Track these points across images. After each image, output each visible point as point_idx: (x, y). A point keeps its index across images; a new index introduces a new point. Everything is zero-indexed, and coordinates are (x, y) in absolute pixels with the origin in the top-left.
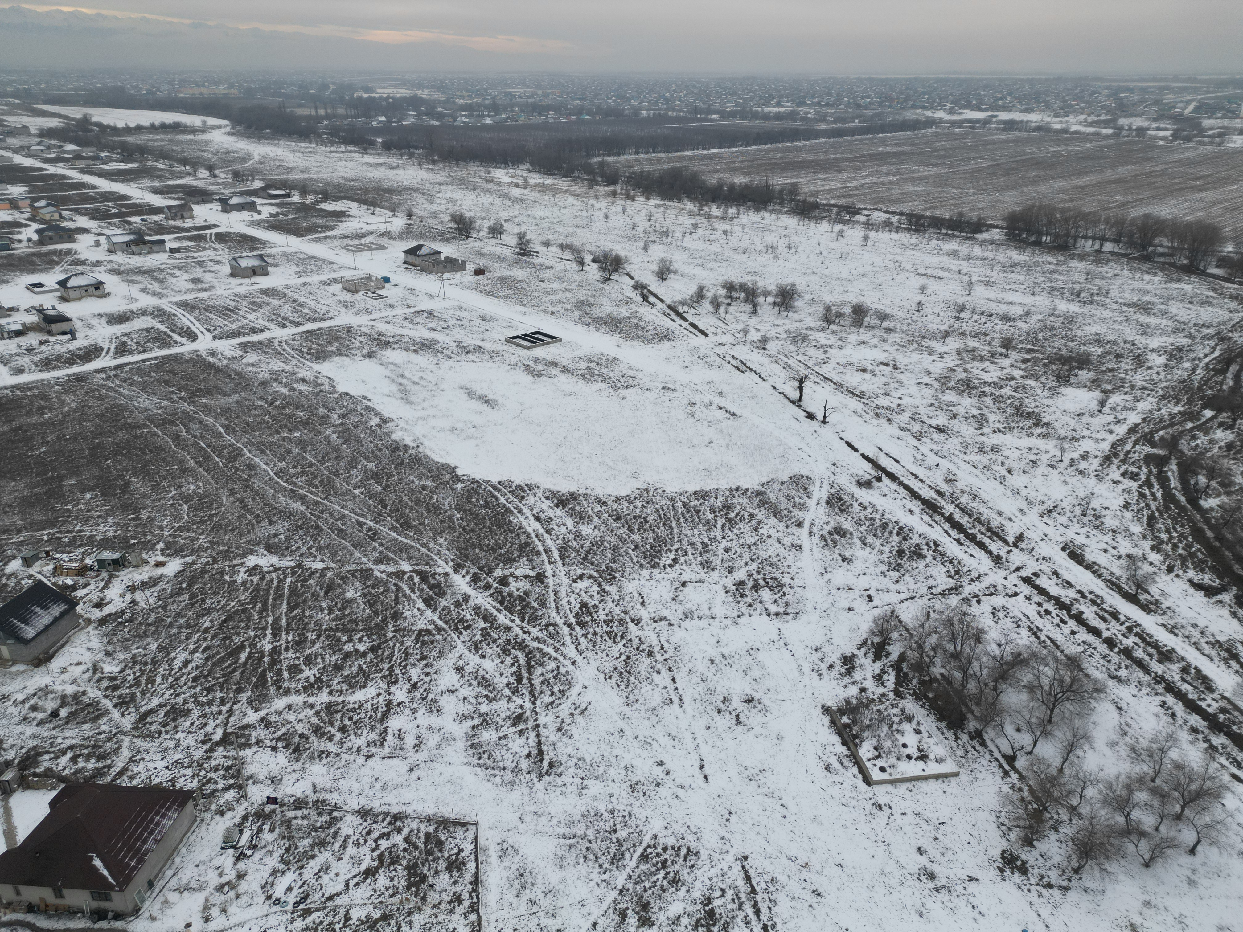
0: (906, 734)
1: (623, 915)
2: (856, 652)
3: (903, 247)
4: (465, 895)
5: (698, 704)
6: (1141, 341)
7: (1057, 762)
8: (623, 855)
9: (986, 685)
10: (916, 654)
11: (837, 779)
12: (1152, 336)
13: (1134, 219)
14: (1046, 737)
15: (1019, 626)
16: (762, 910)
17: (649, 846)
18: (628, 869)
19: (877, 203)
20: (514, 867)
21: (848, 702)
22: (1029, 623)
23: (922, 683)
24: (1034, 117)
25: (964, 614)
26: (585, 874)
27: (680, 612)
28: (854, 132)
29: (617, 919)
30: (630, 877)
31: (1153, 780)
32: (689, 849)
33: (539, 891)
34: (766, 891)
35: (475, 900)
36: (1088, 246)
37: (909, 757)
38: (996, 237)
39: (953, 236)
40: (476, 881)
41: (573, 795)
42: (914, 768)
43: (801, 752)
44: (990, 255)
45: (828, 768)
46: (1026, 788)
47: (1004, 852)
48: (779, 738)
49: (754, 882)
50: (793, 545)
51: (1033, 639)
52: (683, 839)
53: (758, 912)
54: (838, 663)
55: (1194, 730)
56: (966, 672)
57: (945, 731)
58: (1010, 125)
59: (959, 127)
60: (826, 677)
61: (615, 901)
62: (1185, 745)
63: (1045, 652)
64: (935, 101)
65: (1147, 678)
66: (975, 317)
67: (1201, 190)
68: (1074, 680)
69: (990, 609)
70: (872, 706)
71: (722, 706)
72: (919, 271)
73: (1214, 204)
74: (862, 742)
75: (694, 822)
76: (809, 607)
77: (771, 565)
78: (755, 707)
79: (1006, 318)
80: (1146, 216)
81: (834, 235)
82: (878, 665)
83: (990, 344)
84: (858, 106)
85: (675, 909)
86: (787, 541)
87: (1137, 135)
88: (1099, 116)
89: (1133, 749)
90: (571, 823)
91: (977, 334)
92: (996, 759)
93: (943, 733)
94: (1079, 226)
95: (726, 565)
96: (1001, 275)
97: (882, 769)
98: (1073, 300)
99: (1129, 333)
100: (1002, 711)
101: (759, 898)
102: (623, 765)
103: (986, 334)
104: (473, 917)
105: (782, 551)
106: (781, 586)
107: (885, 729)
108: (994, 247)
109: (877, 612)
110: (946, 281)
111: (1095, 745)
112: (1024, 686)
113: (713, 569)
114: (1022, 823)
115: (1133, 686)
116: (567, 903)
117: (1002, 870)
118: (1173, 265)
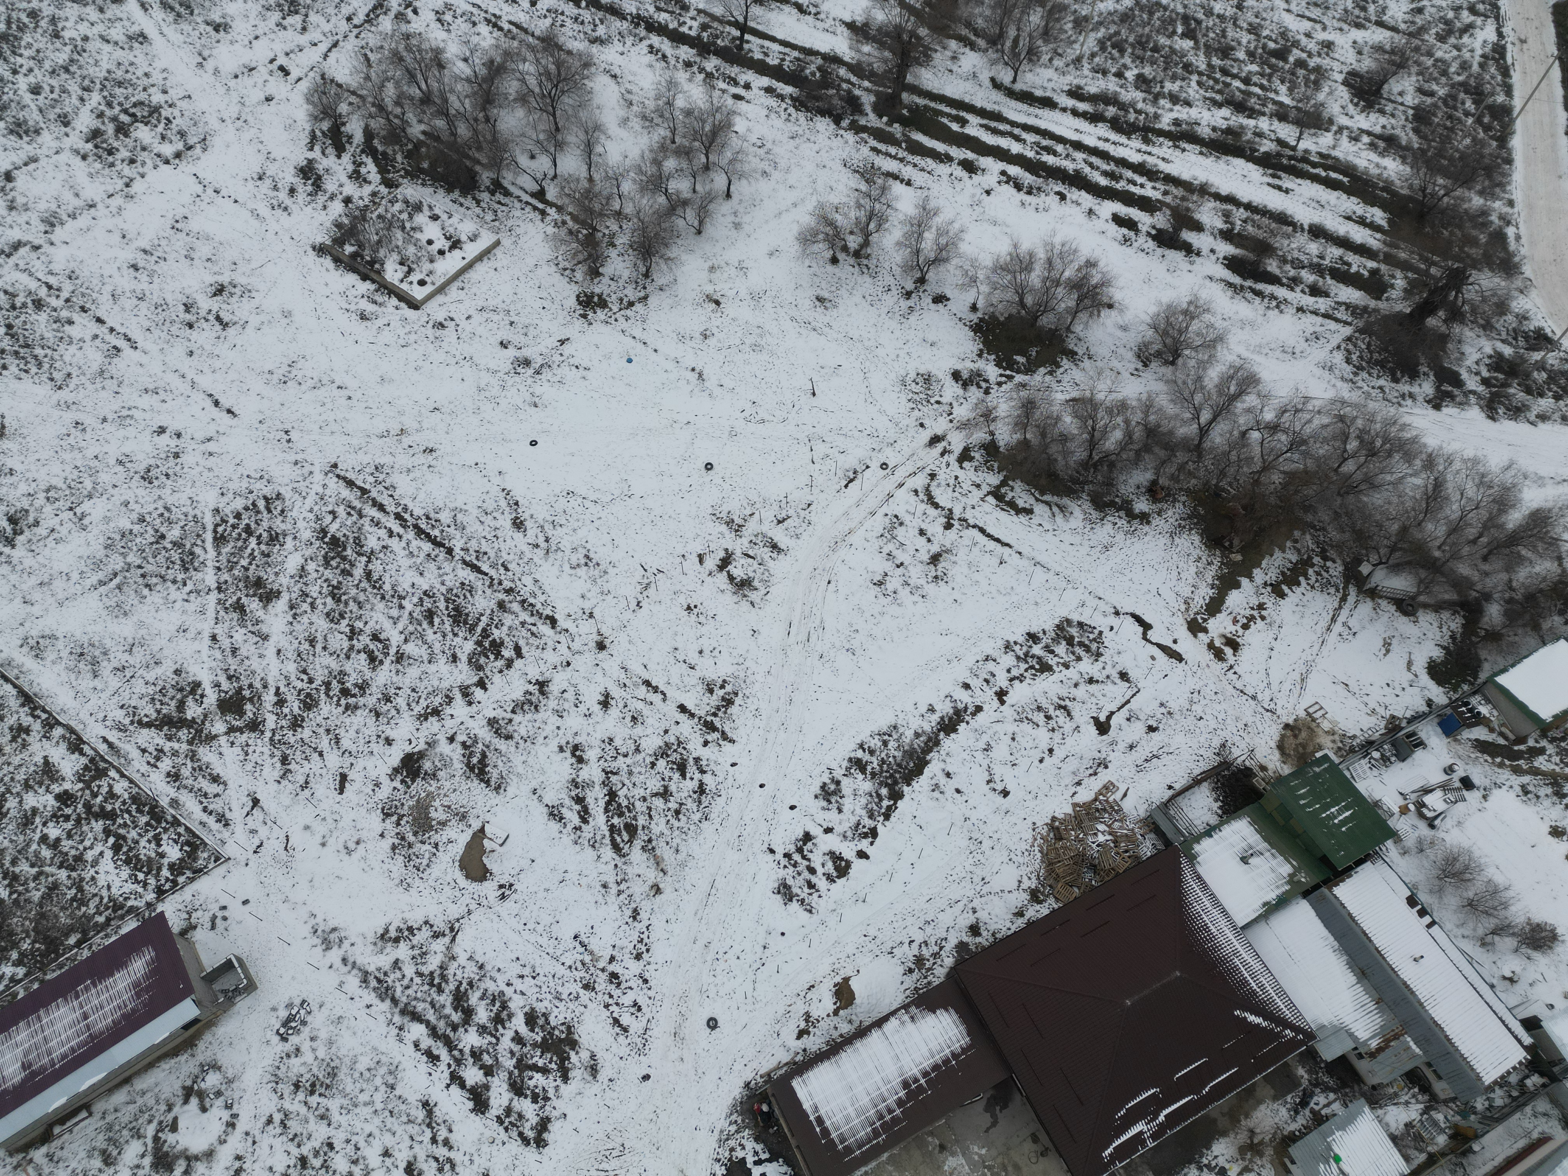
0: (424, 228)
1: (239, 607)
2: (310, 155)
4: (27, 720)
5: (157, 332)
7: (584, 174)
8: (192, 553)
9: (476, 120)
10: (382, 121)
11: (380, 322)
14: (562, 150)
15: (474, 24)
16: (385, 502)
17: (217, 525)
18: (209, 563)
20: (65, 654)
21: (338, 225)
22: (483, 14)
23: (409, 155)
25: (407, 37)
26: (161, 601)
27: (35, 221)
29: (235, 616)
30: (219, 569)
31: (673, 142)
32: (266, 498)
33: (119, 655)
34: (377, 482)
35: (44, 716)
37: (441, 252)
40: (27, 699)
41: (75, 534)
42: (452, 262)
43: (323, 316)
45: (363, 317)
46: (568, 218)
47: (578, 297)
48: (287, 314)
49: (359, 483)
50: (130, 38)
51: (497, 33)
52: (251, 492)
53: (381, 508)
54: (298, 181)
55: (688, 64)
56: (447, 115)
57: (462, 200)
60: (293, 208)
61: (219, 601)
62: (686, 86)
63: (516, 44)
65: (626, 24)
68: (559, 64)
69: (432, 16)
70: (369, 215)
71: (188, 317)
74: (382, 265)
75: (251, 467)
76: (214, 123)
77: (120, 84)
78: (232, 294)
82: (346, 158)
85: (293, 563)
86: (117, 33)
89: (644, 118)
90: (98, 565)
92: (527, 203)
93: (461, 205)
95: (52, 116)
97: (422, 283)
100: (507, 142)
101: (374, 494)
102: (112, 462)
104: (58, 732)
105: (119, 54)
106: (155, 110)
107: (399, 234)
109: (304, 86)
111: (610, 132)
112: (515, 100)
113: (37, 132)
114: (581, 257)
115: (616, 42)
116: (164, 642)
117: (584, 316)
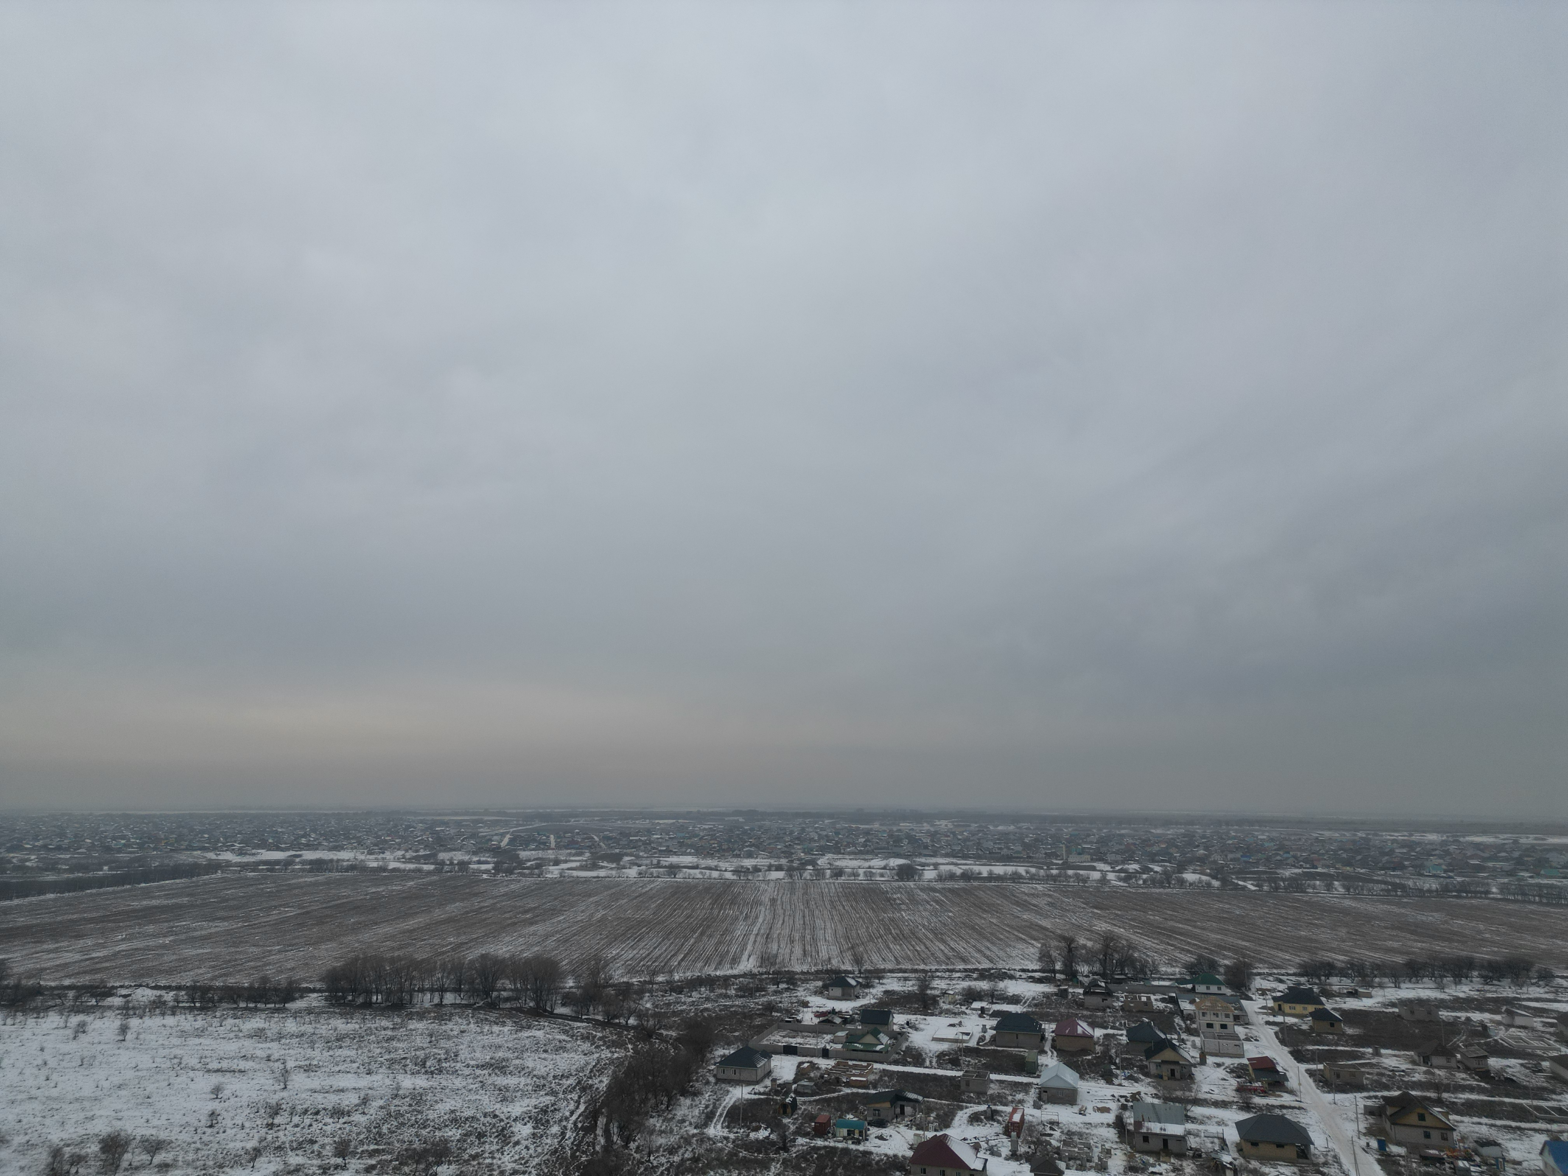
3: (183, 1034)
6: (503, 1110)
12: (512, 1101)
13: (472, 962)
19: (140, 977)
24: (346, 855)
28: (101, 883)
36: (426, 1000)
38: (315, 1004)
39: (256, 1009)
44: (309, 1029)
58: (318, 866)
59: (253, 871)
64: (218, 841)
66: (296, 1119)
67: (532, 924)
72: (210, 1066)
73: (547, 937)
79: (338, 1113)
80: (483, 957)
81: (69, 1032)
83: (319, 1155)
84: (108, 849)
87: (460, 870)
88: (417, 851)
91: (300, 1144)
94: (413, 978)
96: (326, 1054)
98: (418, 1072)
99: (488, 1102)
103: (312, 1142)
108: (312, 1017)
110: (250, 1074)
118: (520, 1010)
